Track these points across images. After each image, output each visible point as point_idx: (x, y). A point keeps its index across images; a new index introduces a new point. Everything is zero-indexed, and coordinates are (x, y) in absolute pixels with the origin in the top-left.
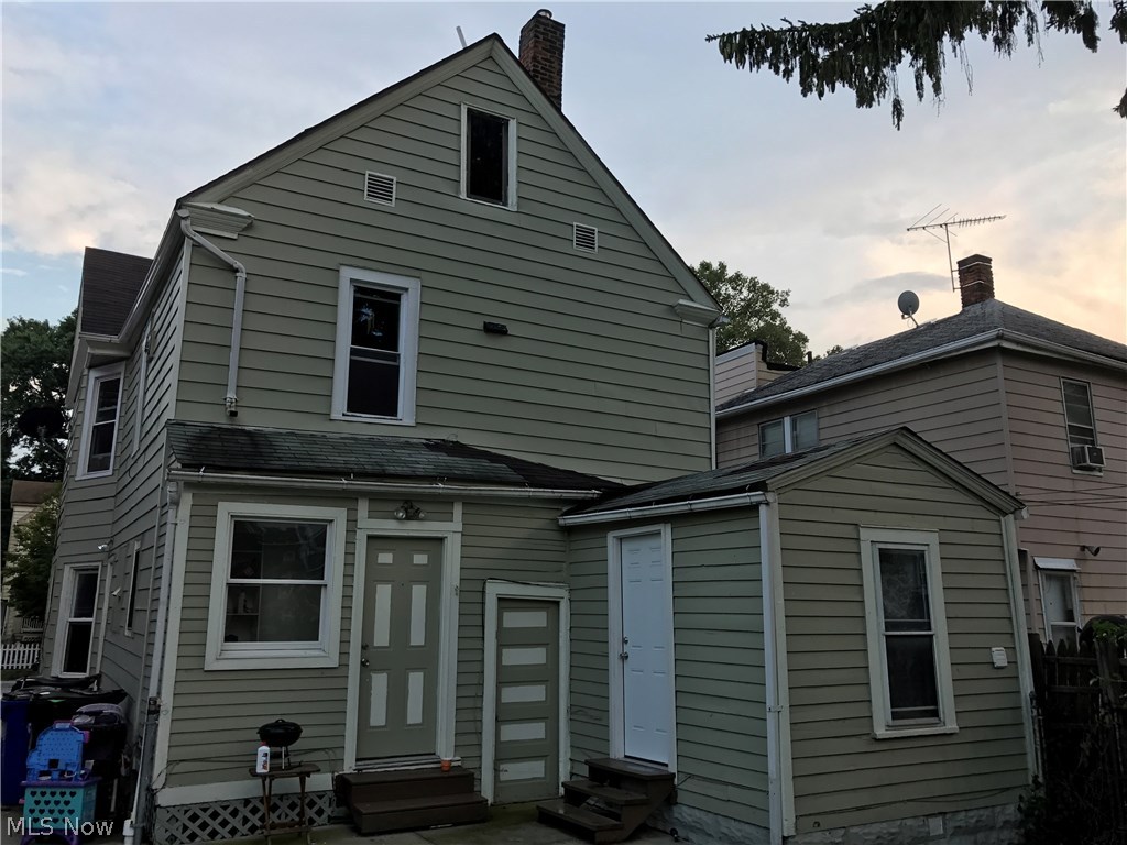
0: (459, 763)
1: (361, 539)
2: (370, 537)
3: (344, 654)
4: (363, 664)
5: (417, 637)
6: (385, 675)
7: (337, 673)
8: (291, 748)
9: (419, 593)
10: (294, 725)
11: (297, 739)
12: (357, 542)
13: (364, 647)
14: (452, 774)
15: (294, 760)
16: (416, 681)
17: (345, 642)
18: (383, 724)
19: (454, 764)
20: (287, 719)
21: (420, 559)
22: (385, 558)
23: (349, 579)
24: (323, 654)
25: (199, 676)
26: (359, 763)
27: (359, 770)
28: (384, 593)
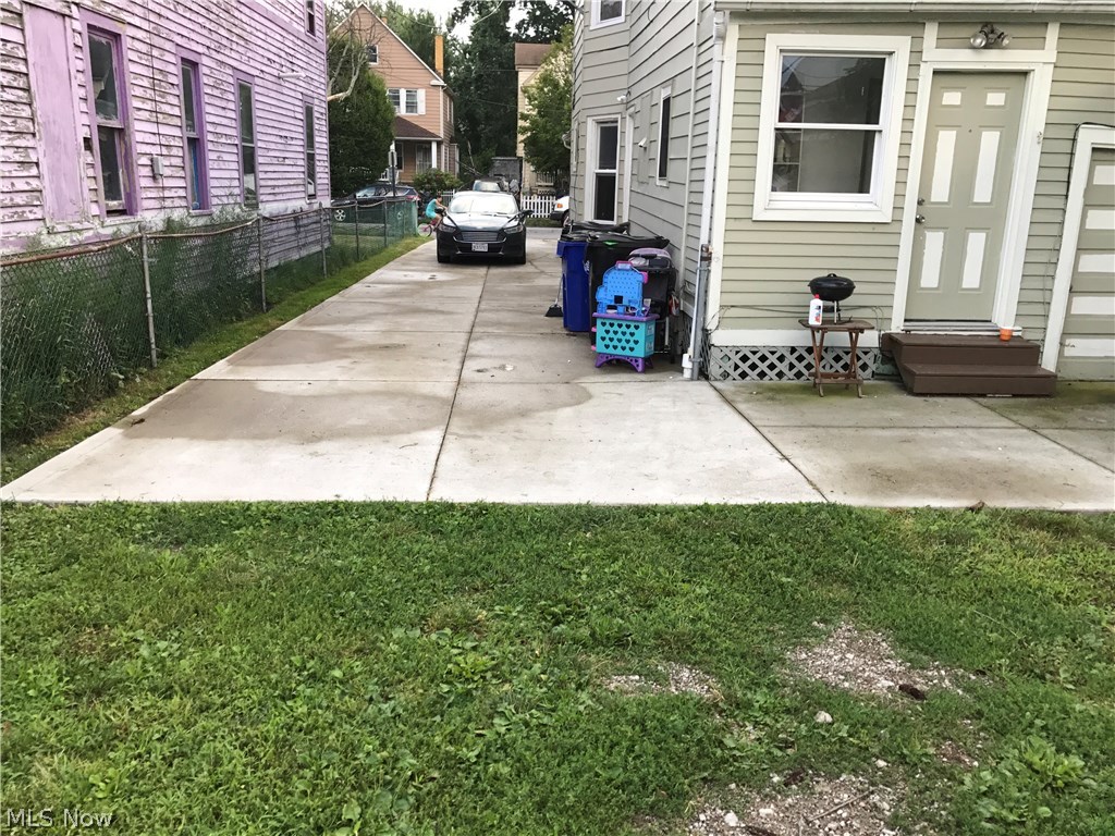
0: (1020, 334)
1: (925, 74)
2: (936, 73)
3: (898, 208)
4: (918, 221)
5: (983, 192)
6: (941, 234)
7: (888, 229)
8: (841, 303)
9: (990, 141)
10: (846, 280)
11: (849, 295)
12: (920, 79)
13: (920, 203)
14: (1012, 344)
15: (845, 315)
16: (976, 242)
17: (900, 196)
18: (936, 286)
19: (1015, 334)
20: (839, 274)
21: (996, 99)
22: (952, 98)
23: (908, 123)
24: (875, 208)
25: (749, 225)
26: (907, 324)
27: (907, 331)
28: (947, 140)
